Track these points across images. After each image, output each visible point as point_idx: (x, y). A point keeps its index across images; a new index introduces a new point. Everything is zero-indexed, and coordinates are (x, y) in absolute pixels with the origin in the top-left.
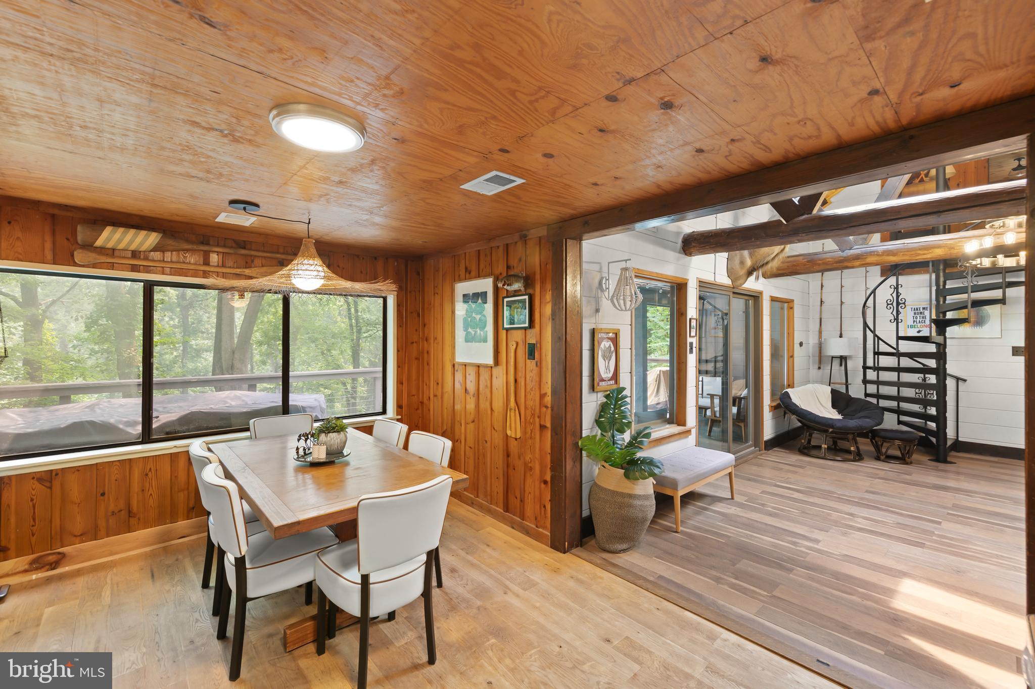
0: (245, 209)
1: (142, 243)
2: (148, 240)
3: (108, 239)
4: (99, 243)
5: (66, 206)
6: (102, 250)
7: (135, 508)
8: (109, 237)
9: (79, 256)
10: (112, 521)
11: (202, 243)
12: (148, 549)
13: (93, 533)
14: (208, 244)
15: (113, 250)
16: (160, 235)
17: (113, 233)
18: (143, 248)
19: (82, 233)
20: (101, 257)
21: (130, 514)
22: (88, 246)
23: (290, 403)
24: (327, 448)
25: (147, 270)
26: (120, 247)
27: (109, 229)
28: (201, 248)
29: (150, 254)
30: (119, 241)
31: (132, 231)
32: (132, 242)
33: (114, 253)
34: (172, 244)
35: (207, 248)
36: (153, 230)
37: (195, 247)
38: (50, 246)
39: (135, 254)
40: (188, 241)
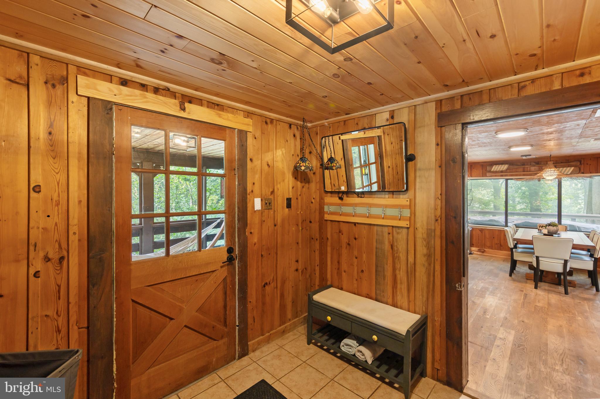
0: (526, 156)
1: (503, 168)
2: (505, 167)
3: (494, 169)
4: (492, 170)
5: (485, 162)
6: (494, 172)
7: (502, 244)
8: (495, 168)
9: (488, 174)
10: (496, 246)
12: (505, 257)
13: (491, 247)
15: (496, 171)
17: (495, 167)
18: (503, 170)
19: (488, 168)
20: (494, 174)
21: (501, 245)
22: (490, 172)
25: (506, 176)
26: (498, 170)
27: (494, 166)
28: (522, 167)
29: (506, 171)
30: (497, 169)
31: (501, 165)
32: (500, 169)
33: (496, 172)
34: (511, 167)
35: (523, 166)
36: (507, 164)
37: (519, 167)
38: (481, 172)
39: (502, 172)
40: (517, 165)
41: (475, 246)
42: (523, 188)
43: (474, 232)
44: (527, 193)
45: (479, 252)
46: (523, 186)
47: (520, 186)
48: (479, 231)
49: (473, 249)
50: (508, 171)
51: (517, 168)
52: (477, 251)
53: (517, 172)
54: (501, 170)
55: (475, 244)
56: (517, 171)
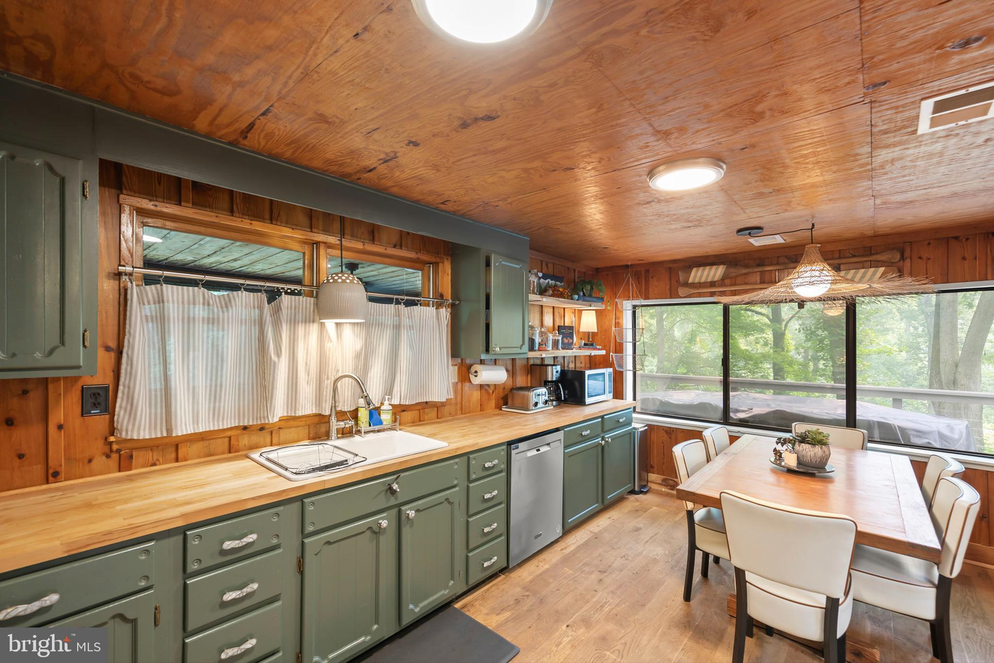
0: (750, 234)
1: (714, 276)
2: (716, 272)
3: (695, 276)
4: (690, 281)
5: (675, 260)
6: (694, 285)
8: (698, 275)
9: (682, 291)
11: (759, 265)
14: (763, 265)
15: (698, 283)
16: (725, 266)
17: (697, 271)
18: (716, 279)
19: (682, 276)
20: (693, 290)
22: (686, 284)
23: (857, 418)
24: (798, 458)
25: (721, 295)
26: (703, 280)
27: (694, 270)
28: (756, 270)
29: (722, 282)
30: (701, 277)
31: (708, 268)
32: (708, 275)
33: (700, 285)
34: (734, 271)
35: (760, 269)
36: (723, 263)
37: (750, 270)
38: (668, 287)
39: (712, 284)
40: (747, 266)
41: (655, 469)
42: (820, 332)
43: (654, 437)
44: (827, 342)
45: (665, 485)
46: (819, 328)
47: (813, 327)
48: (665, 434)
49: (652, 477)
50: (727, 281)
51: (746, 274)
52: (660, 484)
53: (746, 284)
54: (709, 280)
55: (655, 466)
56: (746, 281)
